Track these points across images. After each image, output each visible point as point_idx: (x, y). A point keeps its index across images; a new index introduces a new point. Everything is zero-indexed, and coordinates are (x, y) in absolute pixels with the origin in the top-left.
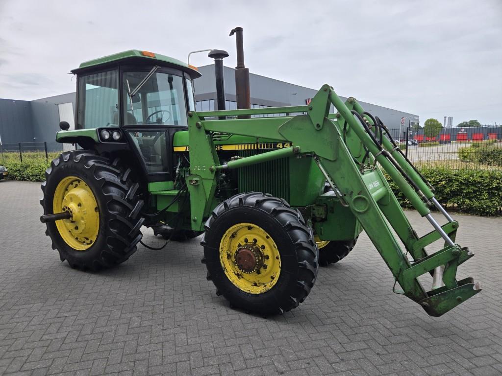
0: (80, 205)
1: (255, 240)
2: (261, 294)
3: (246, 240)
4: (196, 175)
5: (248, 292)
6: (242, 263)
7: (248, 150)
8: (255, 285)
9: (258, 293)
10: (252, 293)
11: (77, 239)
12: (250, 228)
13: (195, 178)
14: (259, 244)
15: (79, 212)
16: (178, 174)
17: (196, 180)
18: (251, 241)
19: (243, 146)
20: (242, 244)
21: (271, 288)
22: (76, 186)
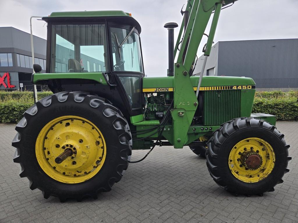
0: (81, 141)
1: (252, 148)
2: (259, 182)
3: (245, 149)
4: (181, 109)
5: (249, 182)
6: (251, 164)
7: (212, 91)
8: (251, 177)
9: (257, 181)
10: (253, 182)
11: (64, 174)
12: (248, 141)
13: (180, 110)
14: (255, 150)
15: (80, 148)
16: (147, 108)
17: (182, 112)
18: (249, 149)
19: (208, 88)
20: (242, 152)
21: (267, 176)
22: (68, 124)
